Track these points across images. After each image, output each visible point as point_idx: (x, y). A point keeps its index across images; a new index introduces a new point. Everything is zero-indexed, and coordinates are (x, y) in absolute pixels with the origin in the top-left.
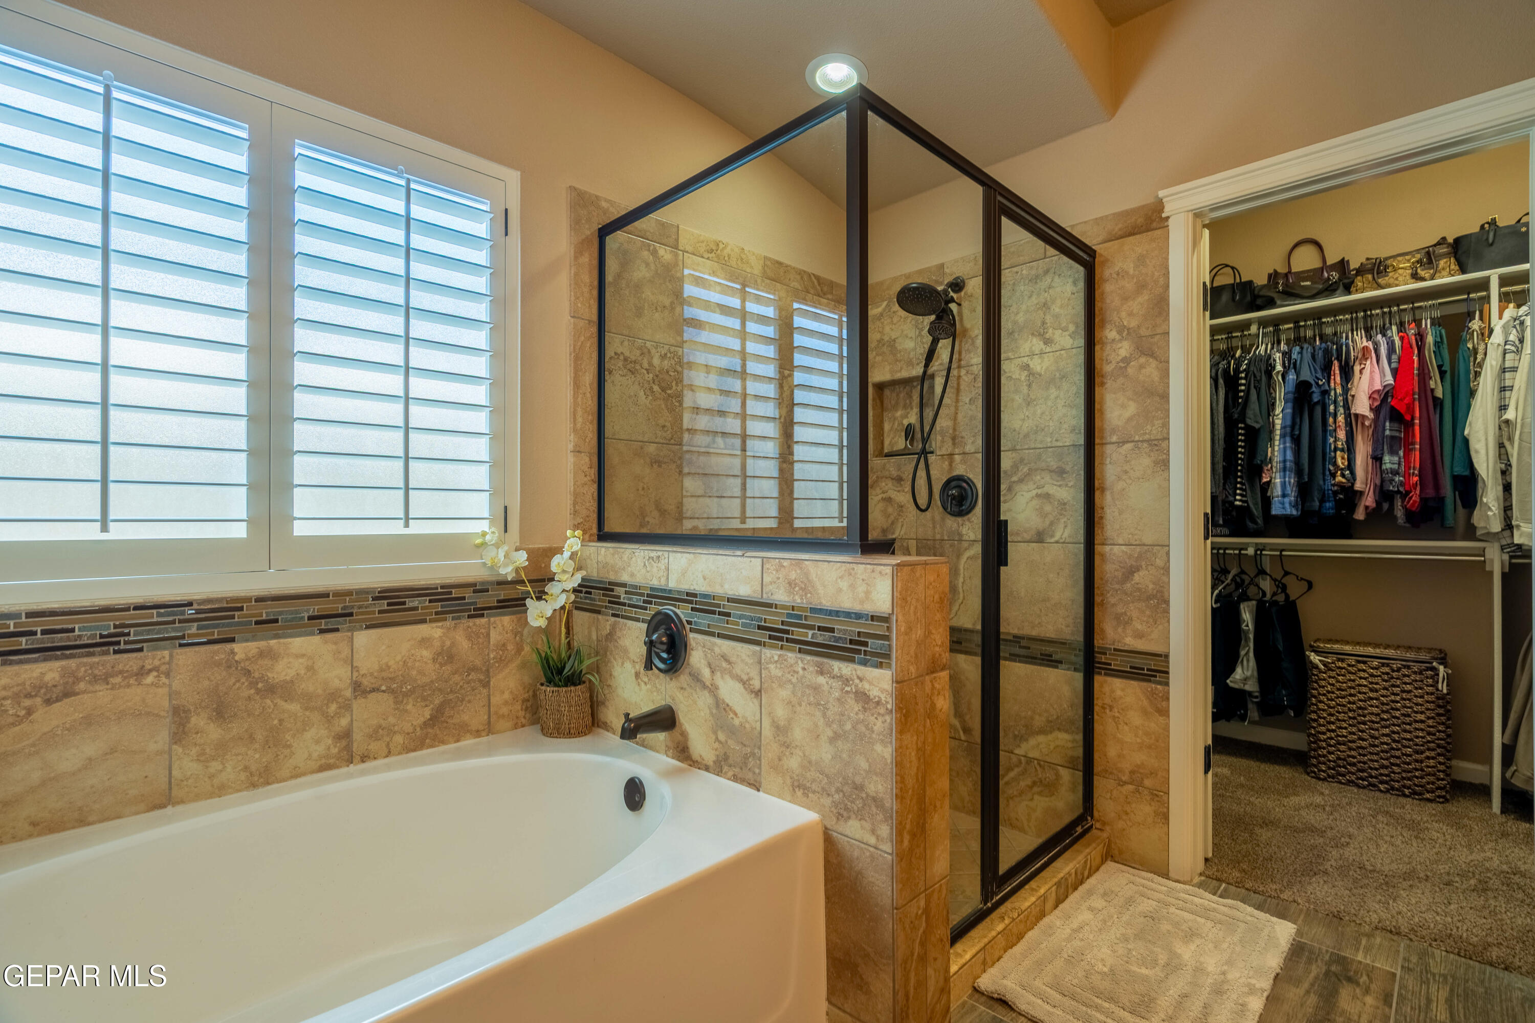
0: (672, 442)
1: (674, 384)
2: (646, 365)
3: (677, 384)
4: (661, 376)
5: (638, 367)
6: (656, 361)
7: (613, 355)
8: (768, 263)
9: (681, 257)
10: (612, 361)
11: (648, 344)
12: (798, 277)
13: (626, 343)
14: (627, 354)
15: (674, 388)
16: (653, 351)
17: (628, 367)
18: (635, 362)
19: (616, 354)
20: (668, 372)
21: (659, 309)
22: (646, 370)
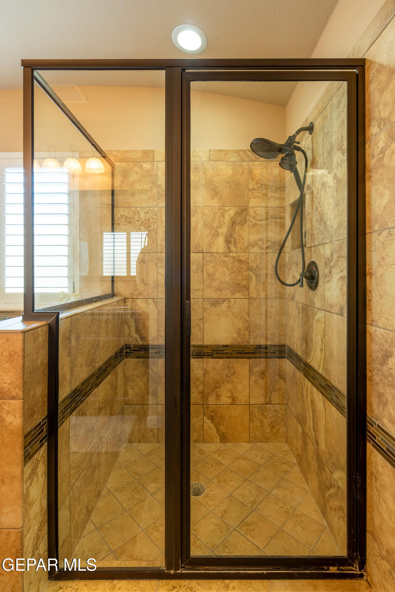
0: (151, 251)
1: (152, 225)
2: (136, 218)
3: (154, 224)
4: (145, 222)
5: (132, 220)
6: (142, 216)
7: (120, 216)
8: (212, 153)
9: (156, 165)
10: (120, 219)
11: (138, 209)
12: (236, 154)
13: (126, 210)
14: (127, 215)
15: (152, 226)
16: (141, 211)
17: (128, 220)
18: (131, 218)
19: (121, 216)
20: (149, 220)
21: (144, 191)
22: (137, 220)
